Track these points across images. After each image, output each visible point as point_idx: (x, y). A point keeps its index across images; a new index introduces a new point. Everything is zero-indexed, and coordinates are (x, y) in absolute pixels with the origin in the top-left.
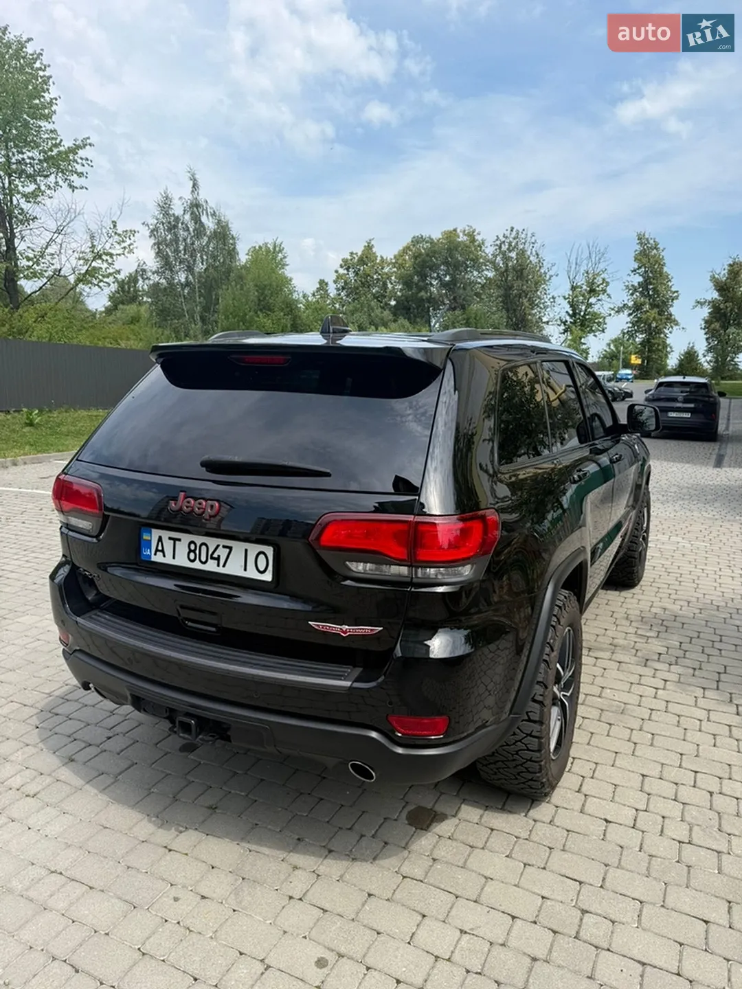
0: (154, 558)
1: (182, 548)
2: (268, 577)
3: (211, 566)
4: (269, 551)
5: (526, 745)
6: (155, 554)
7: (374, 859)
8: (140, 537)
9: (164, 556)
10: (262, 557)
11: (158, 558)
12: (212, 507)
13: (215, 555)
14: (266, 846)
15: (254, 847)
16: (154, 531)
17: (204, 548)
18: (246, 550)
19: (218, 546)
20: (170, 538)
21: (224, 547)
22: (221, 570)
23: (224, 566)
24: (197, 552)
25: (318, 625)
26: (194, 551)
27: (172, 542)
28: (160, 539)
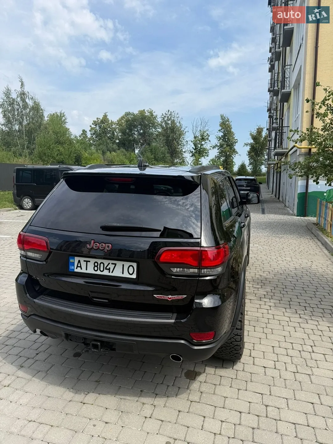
0: (76, 270)
1: (91, 266)
2: (134, 276)
3: (106, 273)
4: (135, 265)
5: (235, 339)
6: (77, 268)
7: (176, 395)
8: (68, 260)
9: (81, 269)
10: (131, 268)
11: (78, 270)
12: (108, 246)
13: (108, 268)
14: (127, 396)
15: (122, 397)
16: (76, 258)
17: (102, 265)
18: (123, 265)
19: (109, 263)
20: (84, 261)
21: (112, 264)
22: (111, 274)
23: (112, 272)
24: (99, 266)
25: (158, 296)
26: (97, 266)
27: (86, 262)
28: (79, 261)
